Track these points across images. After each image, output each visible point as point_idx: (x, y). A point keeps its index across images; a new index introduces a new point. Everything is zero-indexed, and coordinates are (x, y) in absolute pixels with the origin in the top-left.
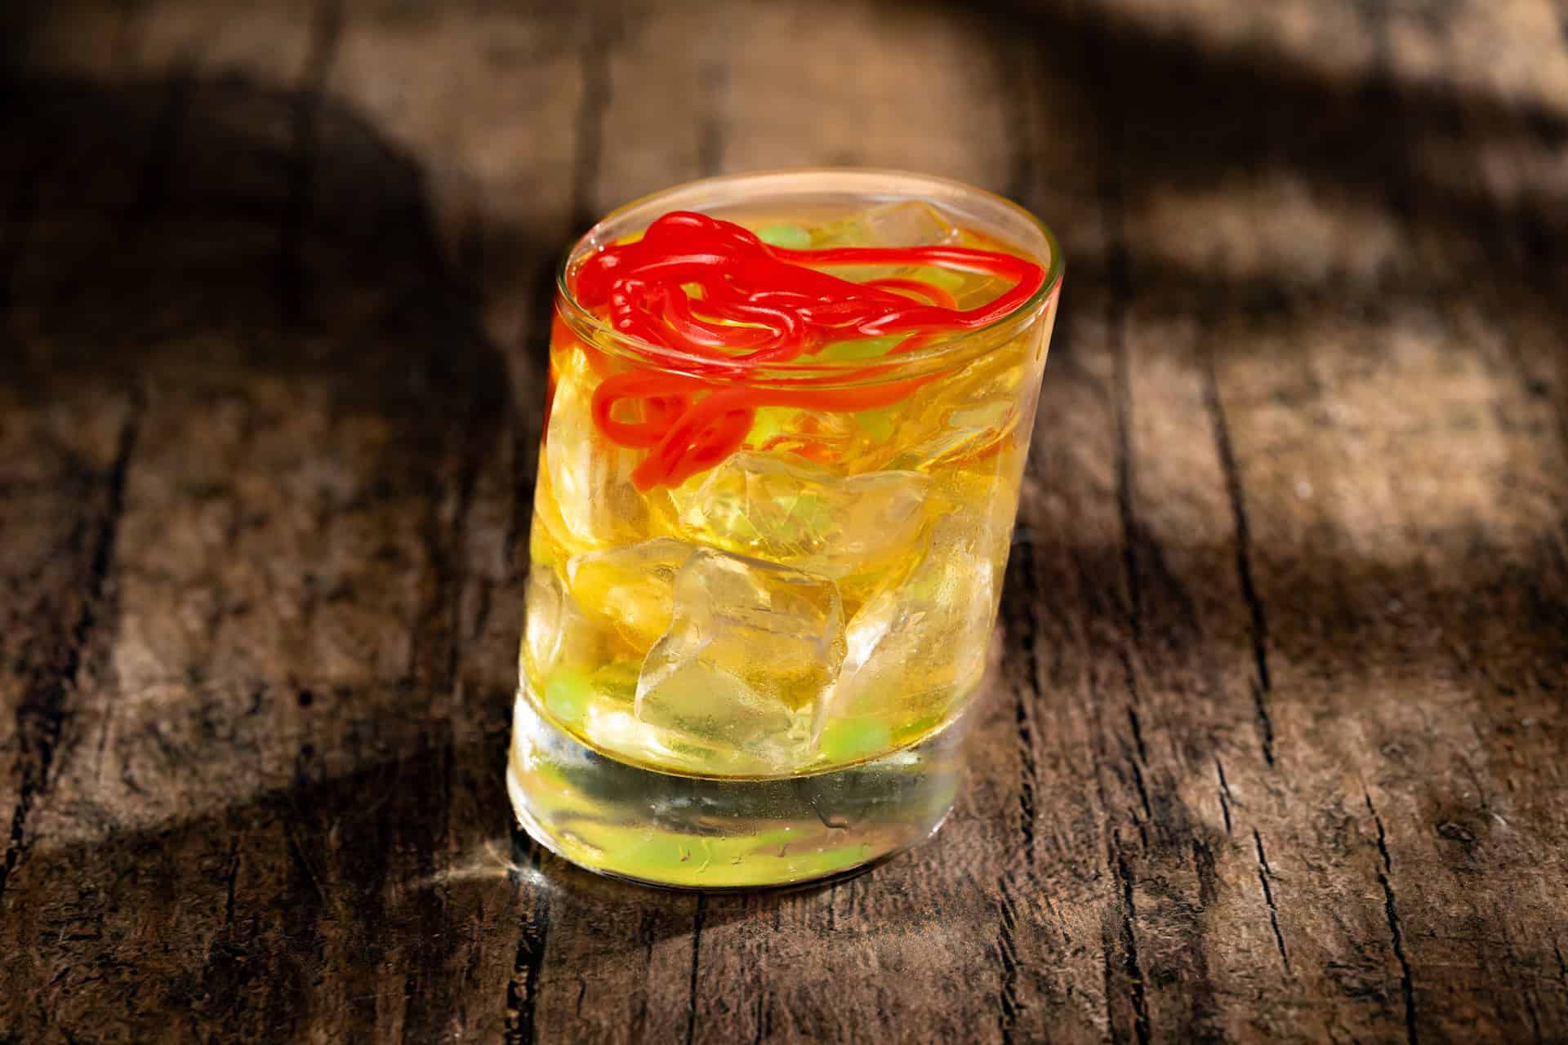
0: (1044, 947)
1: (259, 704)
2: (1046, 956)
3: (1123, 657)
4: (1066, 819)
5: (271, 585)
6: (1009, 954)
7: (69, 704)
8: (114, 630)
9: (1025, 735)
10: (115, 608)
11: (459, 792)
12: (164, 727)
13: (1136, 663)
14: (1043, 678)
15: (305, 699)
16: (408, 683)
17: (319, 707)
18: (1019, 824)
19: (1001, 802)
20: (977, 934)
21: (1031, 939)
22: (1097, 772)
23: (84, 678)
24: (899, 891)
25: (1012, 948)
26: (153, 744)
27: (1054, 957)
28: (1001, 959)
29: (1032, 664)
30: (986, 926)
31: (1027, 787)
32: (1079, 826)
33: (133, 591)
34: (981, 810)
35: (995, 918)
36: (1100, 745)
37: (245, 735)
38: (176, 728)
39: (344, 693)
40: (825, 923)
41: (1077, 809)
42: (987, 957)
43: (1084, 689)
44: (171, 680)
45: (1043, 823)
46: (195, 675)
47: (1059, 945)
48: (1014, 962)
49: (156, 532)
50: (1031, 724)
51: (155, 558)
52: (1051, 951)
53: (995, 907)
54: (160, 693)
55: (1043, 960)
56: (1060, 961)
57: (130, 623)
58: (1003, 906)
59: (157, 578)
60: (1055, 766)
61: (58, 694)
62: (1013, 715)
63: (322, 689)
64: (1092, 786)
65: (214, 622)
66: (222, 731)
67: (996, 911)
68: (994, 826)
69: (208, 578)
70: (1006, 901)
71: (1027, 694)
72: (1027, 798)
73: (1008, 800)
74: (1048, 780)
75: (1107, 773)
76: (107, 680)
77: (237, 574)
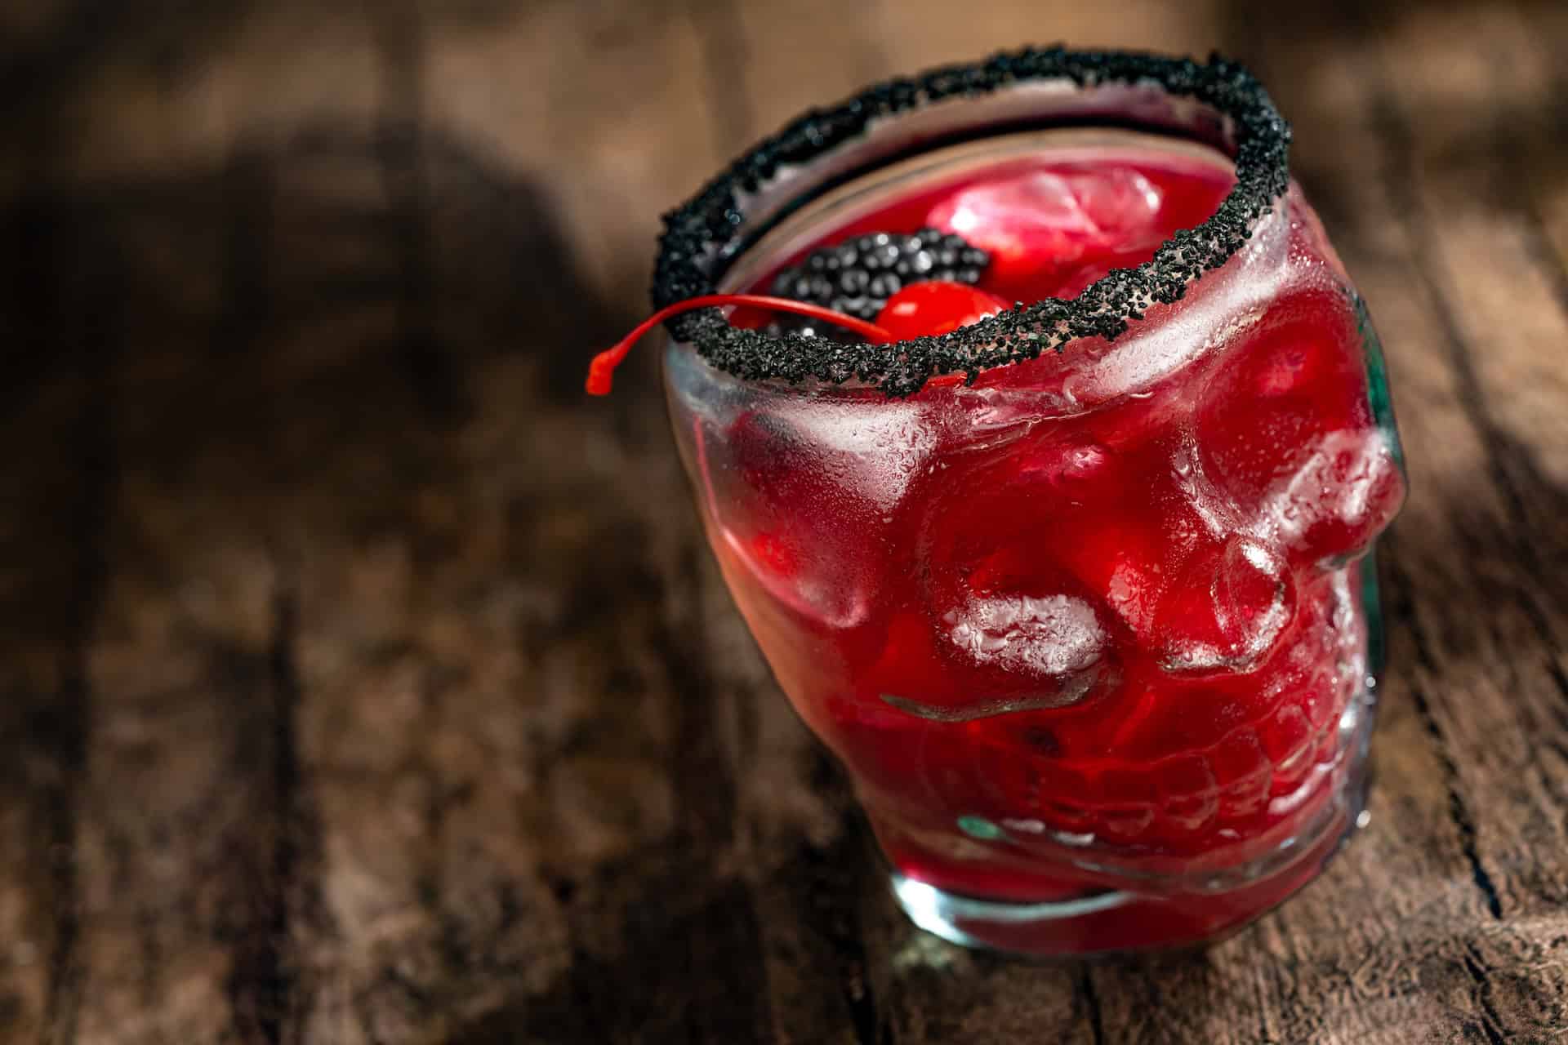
0: (1533, 1005)
1: (511, 910)
2: (1538, 1016)
3: (1524, 602)
4: (1513, 827)
5: (489, 751)
6: (1493, 1024)
7: (286, 964)
8: (317, 855)
9: (1434, 729)
10: (314, 827)
11: (775, 968)
12: (406, 968)
13: (1542, 601)
14: (1436, 650)
15: (564, 891)
16: (679, 840)
17: (584, 897)
18: (1457, 848)
19: (1428, 823)
20: (1447, 1006)
21: (1514, 998)
22: (1533, 757)
23: (300, 931)
24: (1335, 971)
25: (1494, 1015)
26: (396, 992)
27: (1548, 1015)
28: (1484, 1032)
29: (1418, 637)
30: (1454, 993)
31: (1454, 796)
32: (1533, 834)
33: (332, 801)
34: (1407, 839)
35: (1462, 980)
36: (1528, 721)
37: (503, 954)
38: (420, 965)
39: (609, 871)
40: (1256, 1033)
41: (1523, 813)
42: (1467, 1034)
43: (1488, 652)
44: (402, 906)
45: (1487, 840)
46: (427, 892)
47: (1550, 998)
48: (1501, 1033)
49: (340, 720)
50: (1439, 716)
51: (349, 751)
52: (1543, 1008)
53: (1458, 965)
54: (393, 927)
55: (1537, 1023)
56: (1558, 1018)
57: (337, 844)
58: (1468, 961)
59: (355, 776)
60: (1480, 760)
61: (269, 957)
62: (1410, 707)
63: (581, 874)
64: (1532, 777)
65: (434, 815)
66: (475, 956)
67: (1461, 969)
68: (1429, 856)
69: (415, 762)
70: (1470, 954)
71: (1422, 677)
72: (1458, 811)
73: (1436, 816)
74: (1477, 779)
75: (1549, 757)
76: (324, 925)
77: (448, 749)
